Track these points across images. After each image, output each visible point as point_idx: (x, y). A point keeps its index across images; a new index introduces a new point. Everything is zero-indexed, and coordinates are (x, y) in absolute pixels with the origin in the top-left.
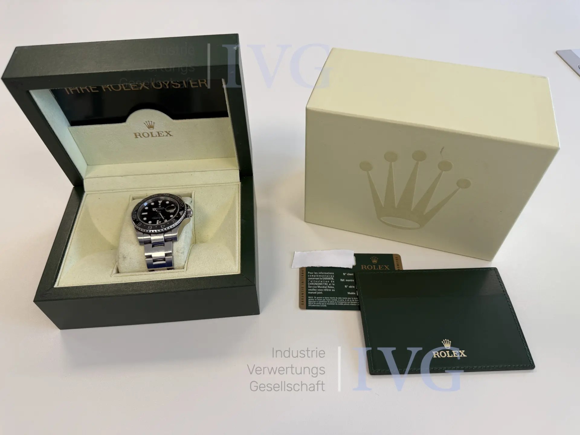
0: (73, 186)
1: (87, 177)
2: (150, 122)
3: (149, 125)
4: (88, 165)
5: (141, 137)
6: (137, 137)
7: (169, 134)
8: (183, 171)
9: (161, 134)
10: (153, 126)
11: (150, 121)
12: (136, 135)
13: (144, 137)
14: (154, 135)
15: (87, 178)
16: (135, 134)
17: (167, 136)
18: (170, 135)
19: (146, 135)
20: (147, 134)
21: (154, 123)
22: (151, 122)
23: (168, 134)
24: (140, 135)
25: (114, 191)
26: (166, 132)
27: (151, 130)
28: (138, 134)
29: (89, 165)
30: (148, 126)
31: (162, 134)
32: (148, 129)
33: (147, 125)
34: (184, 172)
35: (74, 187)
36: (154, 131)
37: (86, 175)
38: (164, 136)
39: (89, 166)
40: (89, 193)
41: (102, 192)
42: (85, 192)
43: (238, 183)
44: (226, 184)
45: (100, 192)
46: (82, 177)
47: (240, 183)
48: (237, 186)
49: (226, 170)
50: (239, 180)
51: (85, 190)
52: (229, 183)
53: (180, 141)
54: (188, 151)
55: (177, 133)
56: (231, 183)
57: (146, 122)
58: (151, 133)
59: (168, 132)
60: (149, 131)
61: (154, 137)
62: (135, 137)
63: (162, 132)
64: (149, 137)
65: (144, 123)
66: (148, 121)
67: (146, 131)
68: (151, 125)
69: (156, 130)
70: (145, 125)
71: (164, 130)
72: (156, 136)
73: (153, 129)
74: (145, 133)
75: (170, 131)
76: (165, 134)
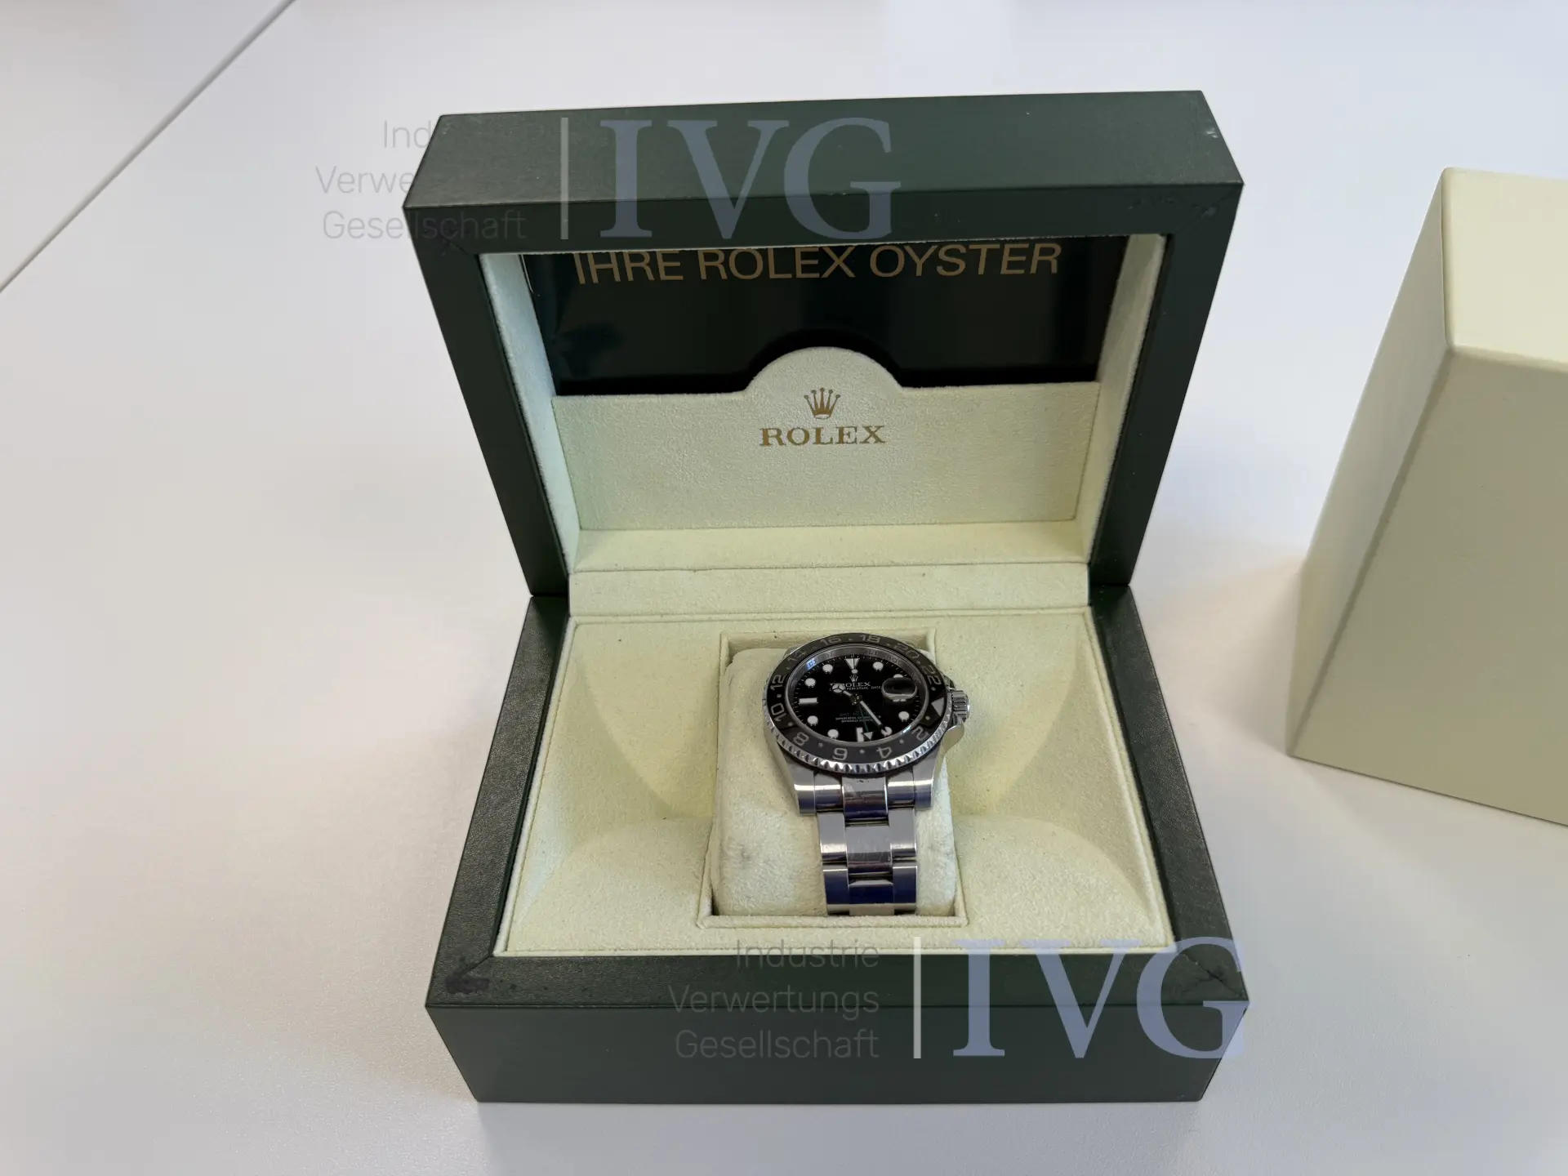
0: (531, 596)
1: (580, 567)
2: (826, 394)
3: (819, 402)
4: (581, 529)
5: (781, 443)
6: (766, 443)
7: (876, 437)
8: (896, 561)
9: (849, 434)
10: (831, 404)
11: (825, 388)
12: (766, 437)
14: (825, 438)
15: (579, 572)
16: (765, 432)
17: (866, 442)
18: (878, 440)
19: (798, 436)
20: (802, 432)
21: (838, 396)
22: (831, 392)
23: (872, 434)
24: (778, 437)
25: (666, 618)
26: (868, 428)
27: (822, 421)
28: (773, 433)
29: (589, 529)
30: (816, 404)
31: (853, 434)
32: (811, 415)
33: (813, 404)
34: (897, 565)
35: (532, 599)
36: (829, 426)
37: (577, 561)
38: (855, 442)
39: (584, 534)
40: (583, 619)
41: (626, 619)
42: (569, 616)
43: (1082, 610)
44: (1041, 611)
45: (621, 619)
46: (566, 566)
47: (1088, 611)
48: (1080, 620)
49: (1042, 563)
50: (1085, 600)
51: (572, 609)
52: (1049, 607)
53: (903, 461)
54: (917, 494)
55: (902, 433)
56: (1058, 608)
57: (814, 392)
58: (818, 431)
59: (873, 429)
60: (811, 422)
61: (823, 443)
62: (761, 442)
63: (856, 429)
64: (805, 445)
65: (807, 395)
66: (820, 388)
67: (805, 424)
68: (825, 403)
69: (836, 421)
70: (807, 404)
71: (864, 422)
72: (831, 443)
73: (828, 416)
74: (799, 429)
75: (883, 425)
76: (863, 434)
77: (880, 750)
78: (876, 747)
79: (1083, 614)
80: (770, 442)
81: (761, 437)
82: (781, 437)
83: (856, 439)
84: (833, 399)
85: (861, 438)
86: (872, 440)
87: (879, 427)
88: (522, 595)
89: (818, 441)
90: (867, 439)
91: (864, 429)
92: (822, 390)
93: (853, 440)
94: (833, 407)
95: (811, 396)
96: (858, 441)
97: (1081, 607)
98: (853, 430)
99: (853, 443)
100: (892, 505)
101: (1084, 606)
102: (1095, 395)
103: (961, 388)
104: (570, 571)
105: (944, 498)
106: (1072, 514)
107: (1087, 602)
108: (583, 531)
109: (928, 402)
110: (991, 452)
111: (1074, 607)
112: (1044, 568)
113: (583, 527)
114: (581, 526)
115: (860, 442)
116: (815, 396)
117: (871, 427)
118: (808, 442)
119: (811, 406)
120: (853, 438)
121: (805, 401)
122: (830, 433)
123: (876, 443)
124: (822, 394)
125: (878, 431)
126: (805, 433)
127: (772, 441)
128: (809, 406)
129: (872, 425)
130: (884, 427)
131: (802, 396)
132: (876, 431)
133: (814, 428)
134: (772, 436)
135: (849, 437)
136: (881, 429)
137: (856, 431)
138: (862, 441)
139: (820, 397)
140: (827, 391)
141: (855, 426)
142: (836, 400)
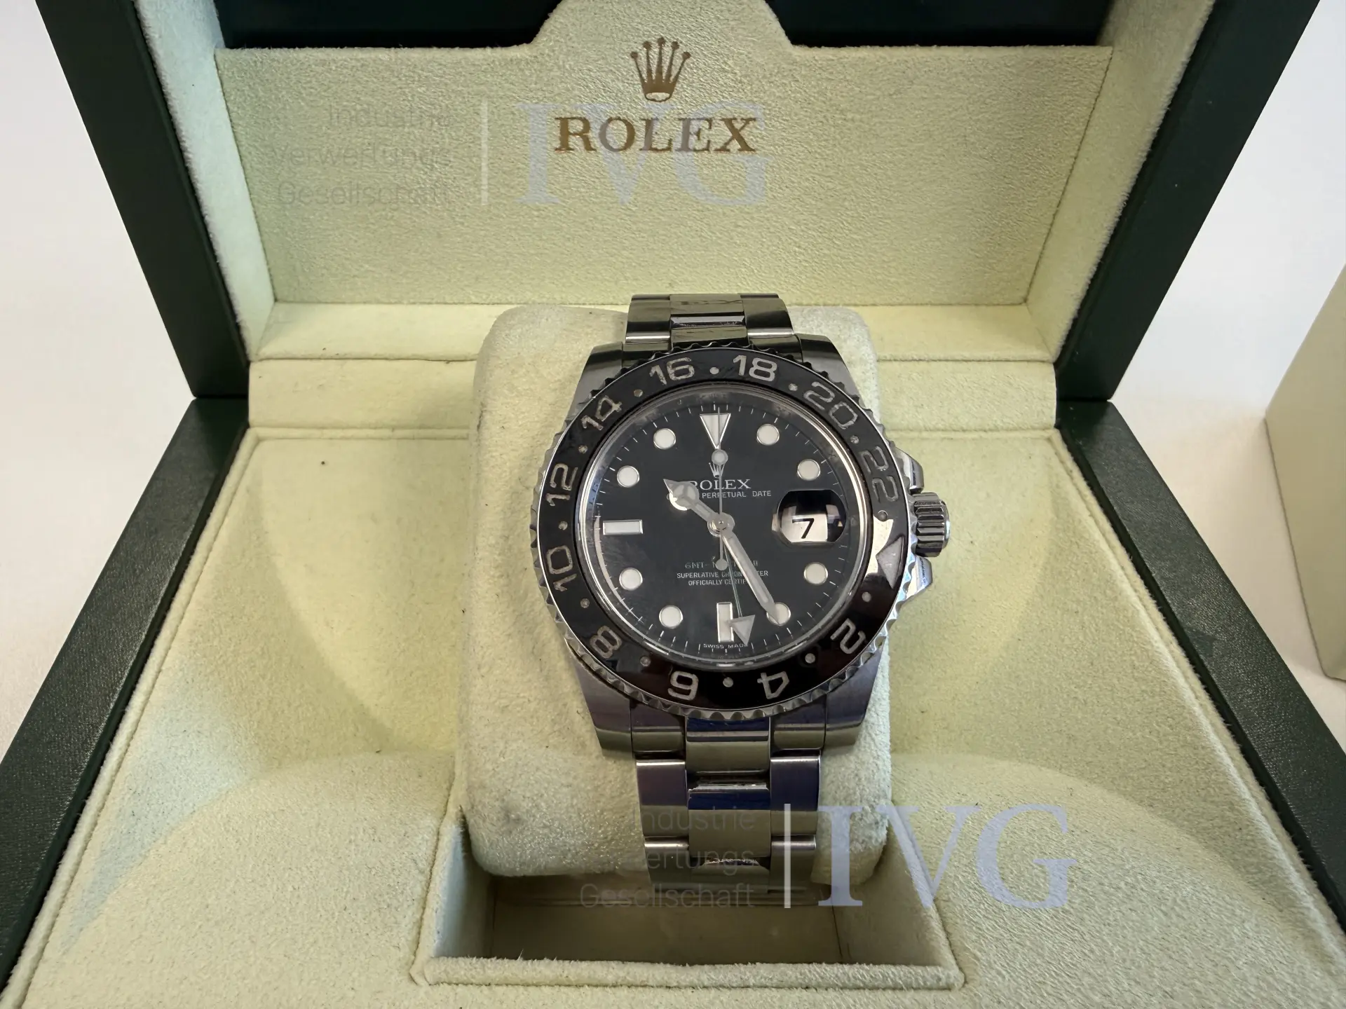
0: (192, 397)
1: (267, 350)
2: (667, 49)
3: (654, 68)
4: (276, 300)
5: (588, 147)
6: (565, 146)
7: (741, 140)
9: (698, 134)
10: (674, 72)
11: (667, 37)
12: (565, 133)
14: (660, 142)
15: (268, 359)
16: (564, 122)
17: (724, 149)
19: (618, 134)
20: (623, 125)
21: (687, 57)
22: (675, 46)
23: (737, 135)
24: (583, 135)
26: (729, 122)
28: (577, 126)
29: (286, 302)
30: (649, 71)
31: (705, 132)
32: (639, 88)
33: (644, 69)
35: (193, 401)
38: (707, 149)
39: (280, 306)
40: (270, 431)
41: (340, 433)
42: (247, 426)
43: (1046, 434)
44: (983, 434)
45: (329, 433)
46: (243, 348)
47: (1056, 435)
48: (1046, 446)
49: (984, 361)
50: (1051, 417)
51: (253, 416)
52: (996, 429)
53: (780, 188)
54: (795, 252)
55: (784, 134)
56: (1008, 430)
57: (647, 45)
58: (649, 123)
59: (738, 125)
60: (639, 107)
61: (656, 150)
62: (557, 144)
63: (710, 121)
64: (628, 152)
65: (635, 50)
66: (658, 37)
67: (628, 110)
68: (665, 69)
69: (680, 107)
70: (633, 68)
71: (724, 111)
72: (669, 149)
73: (668, 95)
74: (619, 119)
75: (753, 116)
76: (721, 134)
77: (764, 680)
78: (756, 673)
79: (1049, 440)
80: (571, 144)
81: (557, 133)
82: (590, 135)
83: (709, 142)
84: (678, 61)
85: (718, 142)
86: (735, 145)
87: (748, 121)
88: (181, 396)
89: (649, 145)
90: (727, 144)
91: (722, 123)
92: (661, 42)
93: (705, 146)
94: (677, 77)
95: (642, 54)
96: (713, 147)
97: (1045, 429)
98: (706, 125)
99: (703, 150)
100: (756, 271)
101: (1047, 428)
102: (1102, 69)
103: (887, 49)
104: (252, 357)
105: (835, 258)
106: (1023, 294)
107: (1053, 421)
108: (277, 304)
109: (831, 73)
110: (920, 174)
111: (1034, 429)
112: (988, 368)
113: (279, 297)
114: (275, 295)
115: (717, 150)
116: (647, 54)
117: (735, 119)
118: (633, 146)
119: (641, 76)
120: (706, 141)
121: (632, 62)
122: (668, 130)
123: (740, 150)
124: (661, 49)
125: (746, 128)
126: (628, 129)
127: (575, 141)
128: (637, 73)
129: (736, 115)
130: (754, 120)
131: (626, 53)
132: (742, 128)
133: (644, 120)
134: (575, 134)
135: (699, 139)
136: (751, 123)
137: (710, 128)
138: (719, 147)
139: (656, 56)
140: (670, 44)
141: (709, 116)
142: (682, 64)
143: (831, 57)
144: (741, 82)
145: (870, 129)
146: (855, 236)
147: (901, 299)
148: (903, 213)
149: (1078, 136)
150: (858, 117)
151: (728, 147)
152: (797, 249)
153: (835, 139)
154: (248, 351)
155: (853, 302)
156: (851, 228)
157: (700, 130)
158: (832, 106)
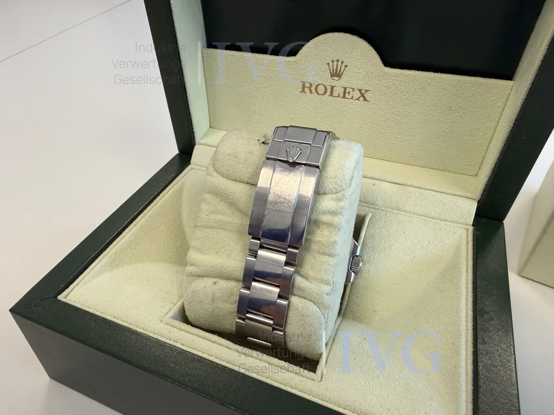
1: (202, 141)
2: (340, 63)
3: (335, 69)
5: (311, 92)
6: (303, 91)
7: (364, 97)
9: (349, 93)
10: (342, 71)
11: (339, 59)
12: (304, 87)
13: (316, 94)
14: (335, 94)
15: (201, 144)
16: (304, 84)
18: (365, 100)
19: (321, 89)
20: (323, 87)
21: (346, 66)
22: (342, 62)
23: (363, 95)
24: (310, 88)
26: (360, 90)
27: (335, 82)
28: (307, 85)
29: (213, 128)
30: (333, 70)
31: (351, 93)
32: (329, 75)
33: (331, 69)
36: (339, 84)
37: (201, 139)
38: (352, 98)
40: (196, 167)
42: (190, 164)
43: (468, 227)
44: (440, 221)
46: (194, 139)
47: (471, 228)
48: (464, 233)
49: (448, 194)
50: (471, 221)
51: (192, 161)
52: (446, 221)
53: (378, 116)
54: (382, 140)
55: (380, 97)
56: (451, 222)
57: (333, 61)
58: (332, 87)
59: (363, 92)
60: (329, 82)
61: (334, 96)
62: (301, 90)
63: (353, 89)
64: (324, 96)
65: (328, 62)
66: (337, 59)
67: (325, 81)
68: (338, 70)
69: (343, 83)
70: (328, 68)
71: (358, 86)
72: (338, 97)
73: (339, 79)
74: (322, 84)
75: (369, 90)
76: (357, 94)
79: (468, 230)
80: (306, 91)
81: (301, 86)
83: (353, 96)
84: (343, 68)
85: (356, 97)
86: (362, 99)
87: (367, 91)
88: (175, 151)
89: (331, 94)
90: (359, 97)
91: (357, 90)
92: (338, 61)
93: (351, 97)
94: (342, 73)
95: (331, 64)
96: (354, 98)
97: (467, 225)
98: (352, 90)
99: (351, 99)
100: (367, 144)
101: (469, 225)
102: (510, 89)
103: (420, 72)
104: (197, 143)
105: (398, 145)
106: (475, 172)
107: (472, 223)
108: (211, 128)
109: (398, 78)
110: (432, 119)
111: (462, 224)
112: (449, 197)
113: (211, 126)
114: (210, 125)
115: (355, 99)
116: (333, 64)
117: (362, 90)
118: (326, 94)
119: (330, 71)
120: (351, 96)
121: (327, 66)
122: (339, 91)
123: (363, 100)
124: (337, 63)
125: (366, 93)
126: (325, 88)
127: (307, 90)
128: (329, 70)
129: (363, 88)
130: (369, 91)
131: (325, 63)
132: (365, 93)
133: (330, 86)
134: (307, 87)
135: (349, 95)
136: (368, 92)
137: (353, 92)
138: (356, 99)
139: (336, 65)
140: (340, 62)
141: (353, 88)
142: (345, 69)
143: (398, 73)
144: (364, 77)
145: (412, 100)
146: (406, 138)
147: (424, 165)
148: (425, 133)
149: (499, 114)
150: (407, 95)
151: (359, 99)
152: (383, 139)
153: (398, 101)
154: (195, 141)
155: (405, 163)
156: (404, 134)
157: (349, 92)
158: (398, 89)
